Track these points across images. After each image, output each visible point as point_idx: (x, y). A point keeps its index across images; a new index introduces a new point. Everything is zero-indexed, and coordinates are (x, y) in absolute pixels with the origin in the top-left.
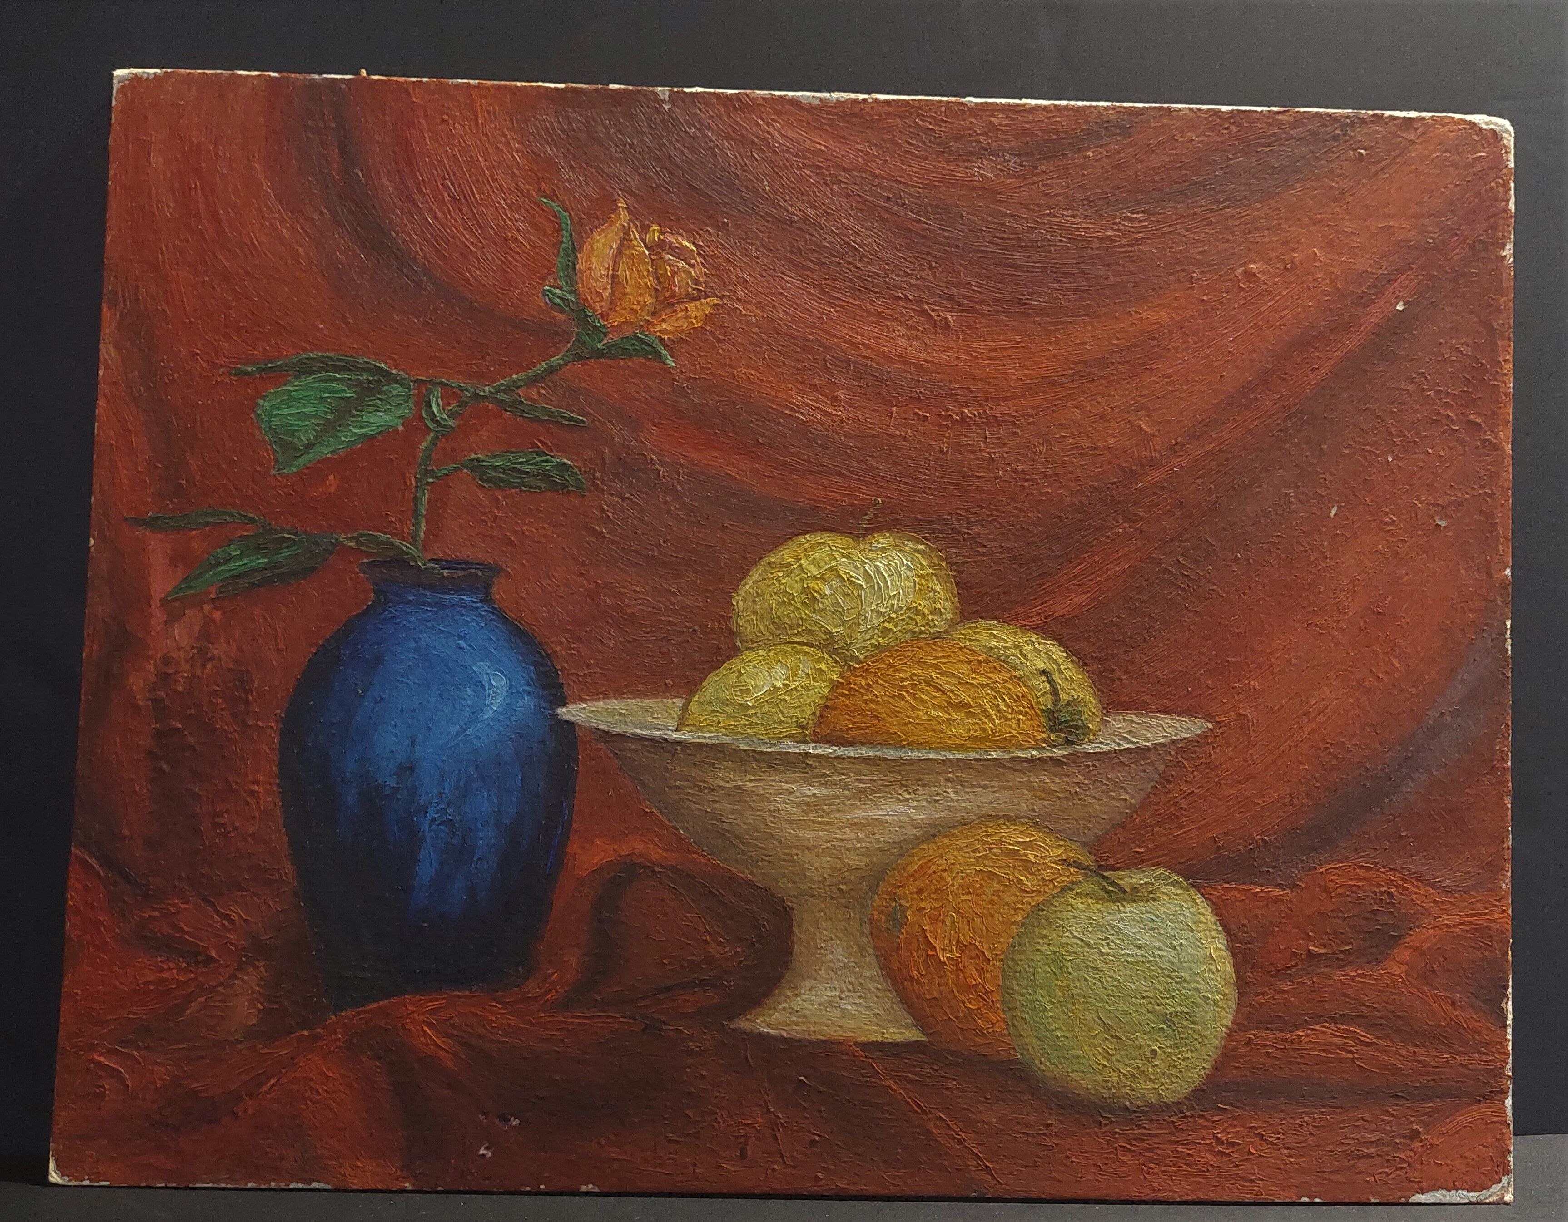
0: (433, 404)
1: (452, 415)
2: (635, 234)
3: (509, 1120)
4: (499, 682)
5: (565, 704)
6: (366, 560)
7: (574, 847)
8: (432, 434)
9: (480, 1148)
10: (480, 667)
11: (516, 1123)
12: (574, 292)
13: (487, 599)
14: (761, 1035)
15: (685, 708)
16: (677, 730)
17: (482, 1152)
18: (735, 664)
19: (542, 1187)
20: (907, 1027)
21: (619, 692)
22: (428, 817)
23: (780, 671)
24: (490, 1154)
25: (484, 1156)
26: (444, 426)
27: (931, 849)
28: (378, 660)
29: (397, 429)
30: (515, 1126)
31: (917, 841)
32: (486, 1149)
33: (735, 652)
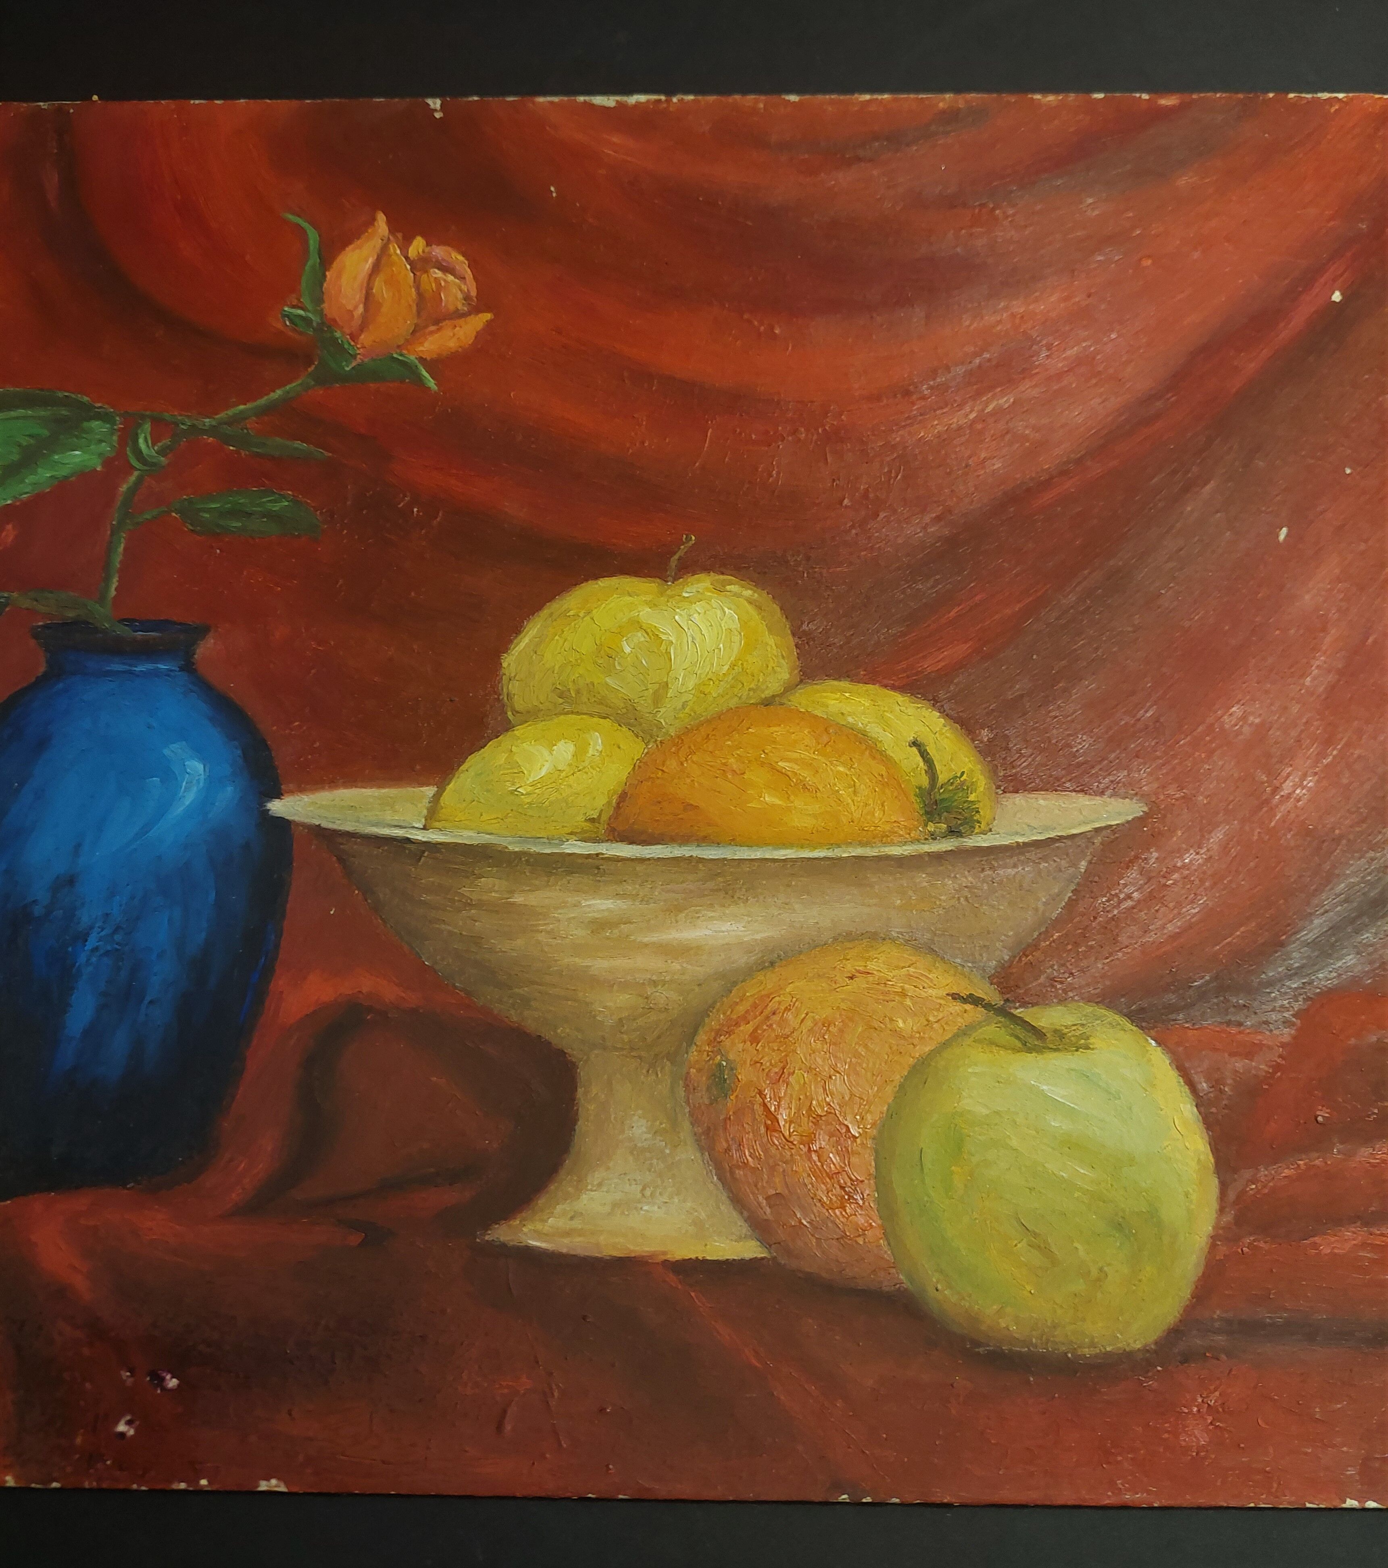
0: (141, 440)
1: (162, 452)
2: (395, 250)
3: (163, 1379)
4: (196, 767)
5: (278, 795)
6: (40, 623)
7: (280, 982)
8: (136, 473)
9: (117, 1423)
10: (174, 750)
11: (173, 1383)
12: (321, 313)
13: (189, 667)
14: (528, 1249)
15: (437, 797)
16: (425, 828)
17: (122, 1427)
18: (505, 740)
19: (204, 1482)
20: (740, 1239)
21: (352, 780)
22: (89, 945)
23: (565, 750)
24: (132, 1432)
25: (122, 1435)
26: (154, 464)
27: (769, 980)
28: (42, 744)
29: (95, 469)
30: (171, 1390)
31: (749, 972)
32: (129, 1423)
33: (507, 727)
